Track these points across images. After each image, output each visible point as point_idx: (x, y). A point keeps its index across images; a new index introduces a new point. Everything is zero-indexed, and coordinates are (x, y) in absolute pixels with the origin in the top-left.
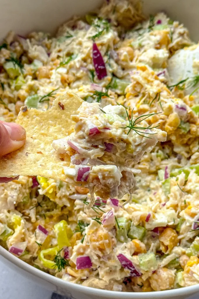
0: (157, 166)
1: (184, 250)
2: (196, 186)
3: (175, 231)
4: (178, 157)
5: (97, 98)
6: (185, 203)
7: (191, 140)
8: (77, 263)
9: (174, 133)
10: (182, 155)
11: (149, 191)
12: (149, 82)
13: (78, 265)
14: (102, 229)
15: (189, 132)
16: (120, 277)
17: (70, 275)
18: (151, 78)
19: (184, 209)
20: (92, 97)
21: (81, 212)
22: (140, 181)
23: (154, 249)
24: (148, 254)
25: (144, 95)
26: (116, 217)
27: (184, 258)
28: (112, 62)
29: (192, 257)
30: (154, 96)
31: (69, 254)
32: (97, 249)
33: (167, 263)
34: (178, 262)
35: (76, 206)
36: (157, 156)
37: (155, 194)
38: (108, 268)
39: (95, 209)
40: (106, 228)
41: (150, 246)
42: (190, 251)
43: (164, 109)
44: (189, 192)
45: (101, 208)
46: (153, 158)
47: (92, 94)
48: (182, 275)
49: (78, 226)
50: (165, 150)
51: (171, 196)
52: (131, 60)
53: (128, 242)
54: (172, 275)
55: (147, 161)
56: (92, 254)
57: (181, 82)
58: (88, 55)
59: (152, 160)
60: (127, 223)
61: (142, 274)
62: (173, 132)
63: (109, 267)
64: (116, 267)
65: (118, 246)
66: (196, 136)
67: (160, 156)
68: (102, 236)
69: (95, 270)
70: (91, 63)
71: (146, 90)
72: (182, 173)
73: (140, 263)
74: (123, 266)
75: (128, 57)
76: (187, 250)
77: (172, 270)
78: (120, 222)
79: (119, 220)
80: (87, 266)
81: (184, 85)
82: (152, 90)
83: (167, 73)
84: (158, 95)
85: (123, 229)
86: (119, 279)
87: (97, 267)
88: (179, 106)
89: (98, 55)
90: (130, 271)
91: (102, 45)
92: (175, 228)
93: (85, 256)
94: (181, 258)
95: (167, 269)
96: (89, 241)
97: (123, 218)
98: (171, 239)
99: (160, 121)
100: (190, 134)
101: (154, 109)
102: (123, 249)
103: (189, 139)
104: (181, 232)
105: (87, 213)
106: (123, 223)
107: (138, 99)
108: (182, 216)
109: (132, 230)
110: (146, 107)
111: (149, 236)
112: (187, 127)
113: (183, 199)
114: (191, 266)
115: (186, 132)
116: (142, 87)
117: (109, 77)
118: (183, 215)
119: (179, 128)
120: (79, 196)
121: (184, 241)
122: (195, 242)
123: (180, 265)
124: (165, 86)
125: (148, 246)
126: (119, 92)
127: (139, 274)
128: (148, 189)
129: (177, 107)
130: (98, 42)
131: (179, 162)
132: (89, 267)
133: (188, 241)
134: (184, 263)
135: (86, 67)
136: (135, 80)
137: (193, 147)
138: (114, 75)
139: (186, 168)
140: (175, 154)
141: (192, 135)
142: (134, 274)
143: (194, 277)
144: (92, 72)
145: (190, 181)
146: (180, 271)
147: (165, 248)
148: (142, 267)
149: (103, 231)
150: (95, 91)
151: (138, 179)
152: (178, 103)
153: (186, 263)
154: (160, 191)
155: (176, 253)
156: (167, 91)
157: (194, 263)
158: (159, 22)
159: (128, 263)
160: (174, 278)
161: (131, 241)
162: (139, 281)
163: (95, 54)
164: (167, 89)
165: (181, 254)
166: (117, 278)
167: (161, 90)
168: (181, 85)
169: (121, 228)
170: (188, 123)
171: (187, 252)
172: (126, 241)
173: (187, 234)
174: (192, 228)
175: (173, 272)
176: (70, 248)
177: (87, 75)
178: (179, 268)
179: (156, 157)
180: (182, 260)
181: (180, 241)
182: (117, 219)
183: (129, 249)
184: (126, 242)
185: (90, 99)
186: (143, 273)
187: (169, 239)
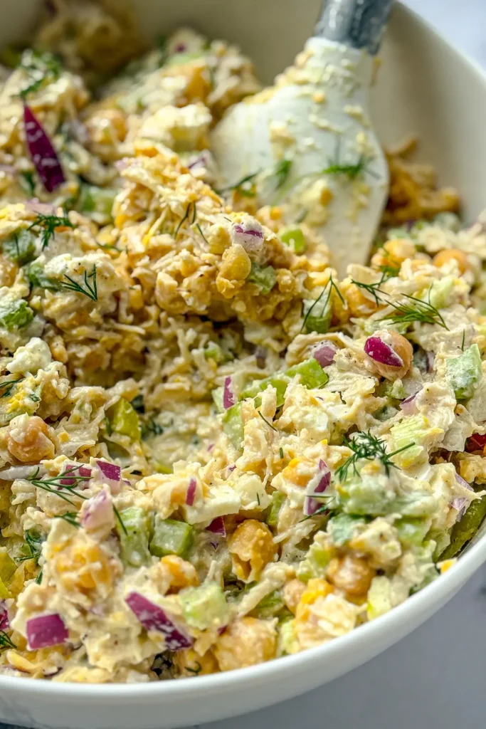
0: (209, 382)
1: (290, 568)
2: (306, 413)
3: (263, 524)
4: (257, 353)
5: (44, 231)
6: (282, 456)
7: (284, 308)
8: (29, 634)
9: (239, 295)
10: (267, 347)
11: (196, 443)
12: (165, 181)
13: (33, 637)
14: (83, 538)
15: (276, 287)
16: (142, 654)
17: (15, 668)
18: (171, 171)
19: (280, 471)
20: (30, 229)
21: (29, 509)
22: (172, 422)
23: (219, 574)
24: (205, 588)
25: (158, 213)
26: (117, 507)
27: (294, 587)
28: (75, 148)
29: (311, 582)
30: (182, 213)
31: (9, 615)
32: (76, 589)
33: (253, 606)
34: (279, 600)
35: (15, 497)
36: (207, 357)
37: (210, 447)
38: (108, 636)
39: (64, 495)
40: (93, 536)
41: (208, 569)
42: (305, 569)
43: (209, 239)
44: (290, 430)
45: (77, 490)
46: (197, 363)
47: (29, 224)
48: (291, 629)
49: (27, 545)
50: (224, 341)
51: (247, 443)
52: (122, 139)
53: (152, 564)
54: (267, 632)
55: (182, 371)
56: (66, 605)
57: (248, 179)
58: (14, 138)
59: (195, 368)
60: (145, 520)
61: (194, 640)
62: (237, 292)
63: (110, 632)
64: (128, 630)
65: (127, 578)
66: (294, 297)
67: (213, 356)
68: (84, 555)
69: (78, 648)
70: (24, 155)
71: (162, 200)
72: (270, 386)
73: (184, 610)
74: (144, 625)
75: (114, 134)
76: (298, 567)
77: (269, 620)
78: (126, 518)
79: (125, 513)
80: (55, 639)
81: (254, 186)
82: (174, 198)
83: (210, 162)
84: (192, 207)
85: (135, 532)
86: (139, 659)
87: (82, 636)
88: (244, 227)
89: (39, 134)
90: (163, 636)
91: (46, 108)
92: (263, 517)
93: (47, 613)
94: (286, 589)
95: (256, 620)
96: (54, 574)
97: (134, 508)
98: (256, 544)
99: (204, 269)
100: (279, 293)
101: (187, 242)
102: (140, 583)
103: (279, 307)
104: (279, 526)
105: (45, 509)
106: (133, 519)
107: (144, 226)
108: (278, 488)
109: (157, 535)
110: (166, 240)
111: (202, 543)
112: (269, 276)
113: (276, 447)
114: (312, 602)
115: (268, 289)
116: (151, 194)
117: (72, 185)
118: (280, 485)
119: (249, 281)
120: (21, 469)
121: (289, 548)
122: (316, 546)
123: (286, 607)
124: (207, 188)
125: (201, 568)
126: (100, 218)
127: (186, 640)
128: (194, 440)
129: (239, 229)
130: (34, 104)
131: (261, 364)
132: (61, 640)
133: (298, 546)
134: (294, 599)
135: (12, 164)
136: (132, 179)
137: (290, 325)
138: (84, 179)
139: (279, 376)
140: (250, 348)
141: (284, 294)
142: (175, 643)
143: (321, 628)
144: (28, 176)
145: (291, 403)
146: (288, 621)
147: (243, 568)
148: (190, 621)
149: (86, 542)
150: (37, 215)
151: (165, 418)
152: (239, 222)
153: (300, 598)
154: (223, 438)
155: (272, 578)
156: (213, 199)
157: (318, 594)
158: (181, 49)
159: (155, 614)
160: (273, 639)
161: (160, 560)
162: (189, 661)
163: (31, 132)
164: (212, 193)
165: (284, 579)
166: (134, 658)
167: (198, 197)
168: (247, 186)
169: (130, 532)
170: (270, 268)
171: (298, 572)
172: (146, 561)
173: (295, 528)
174: (305, 512)
175: (270, 624)
176: (10, 601)
177: (17, 184)
178: (285, 614)
179: (204, 360)
180: (289, 593)
181: (279, 549)
182: (119, 512)
183: (154, 581)
184: (148, 566)
185: (26, 236)
186: (196, 636)
187: (250, 546)
